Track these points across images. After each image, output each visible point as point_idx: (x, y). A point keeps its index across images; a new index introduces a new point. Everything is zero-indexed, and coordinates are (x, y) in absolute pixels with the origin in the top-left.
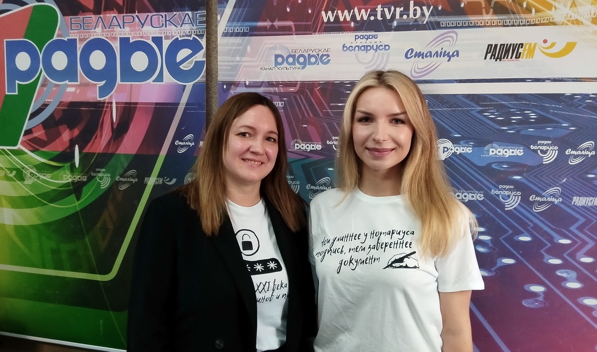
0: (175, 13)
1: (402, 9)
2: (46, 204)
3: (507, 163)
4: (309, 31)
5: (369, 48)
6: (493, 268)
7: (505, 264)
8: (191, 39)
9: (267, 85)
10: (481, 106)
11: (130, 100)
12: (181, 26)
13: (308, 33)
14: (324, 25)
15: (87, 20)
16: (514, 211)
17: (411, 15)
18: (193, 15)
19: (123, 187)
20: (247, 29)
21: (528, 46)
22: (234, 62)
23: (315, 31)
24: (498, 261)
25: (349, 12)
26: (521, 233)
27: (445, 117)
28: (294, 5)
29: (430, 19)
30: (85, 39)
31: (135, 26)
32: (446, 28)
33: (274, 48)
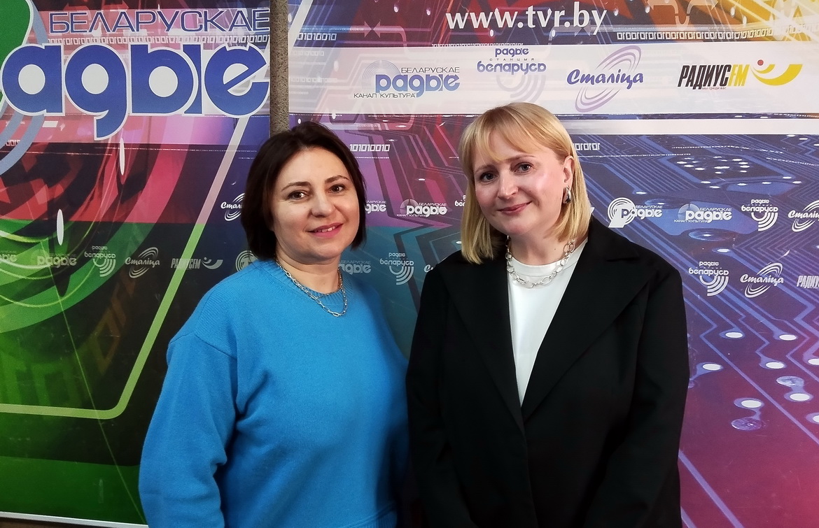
0: (220, 10)
1: (563, 13)
2: (7, 303)
3: (709, 231)
4: (428, 41)
5: (516, 68)
7: (708, 372)
8: (247, 49)
9: (364, 119)
10: (674, 151)
11: (149, 141)
12: (230, 30)
13: (426, 43)
14: (450, 33)
16: (719, 297)
17: (576, 22)
18: (249, 13)
19: (137, 275)
20: (334, 36)
21: (737, 69)
22: (312, 84)
23: (436, 42)
24: (698, 367)
25: (487, 16)
26: (729, 328)
28: (405, 3)
29: (602, 28)
30: (74, 47)
31: (156, 27)
32: (625, 41)
33: (375, 65)
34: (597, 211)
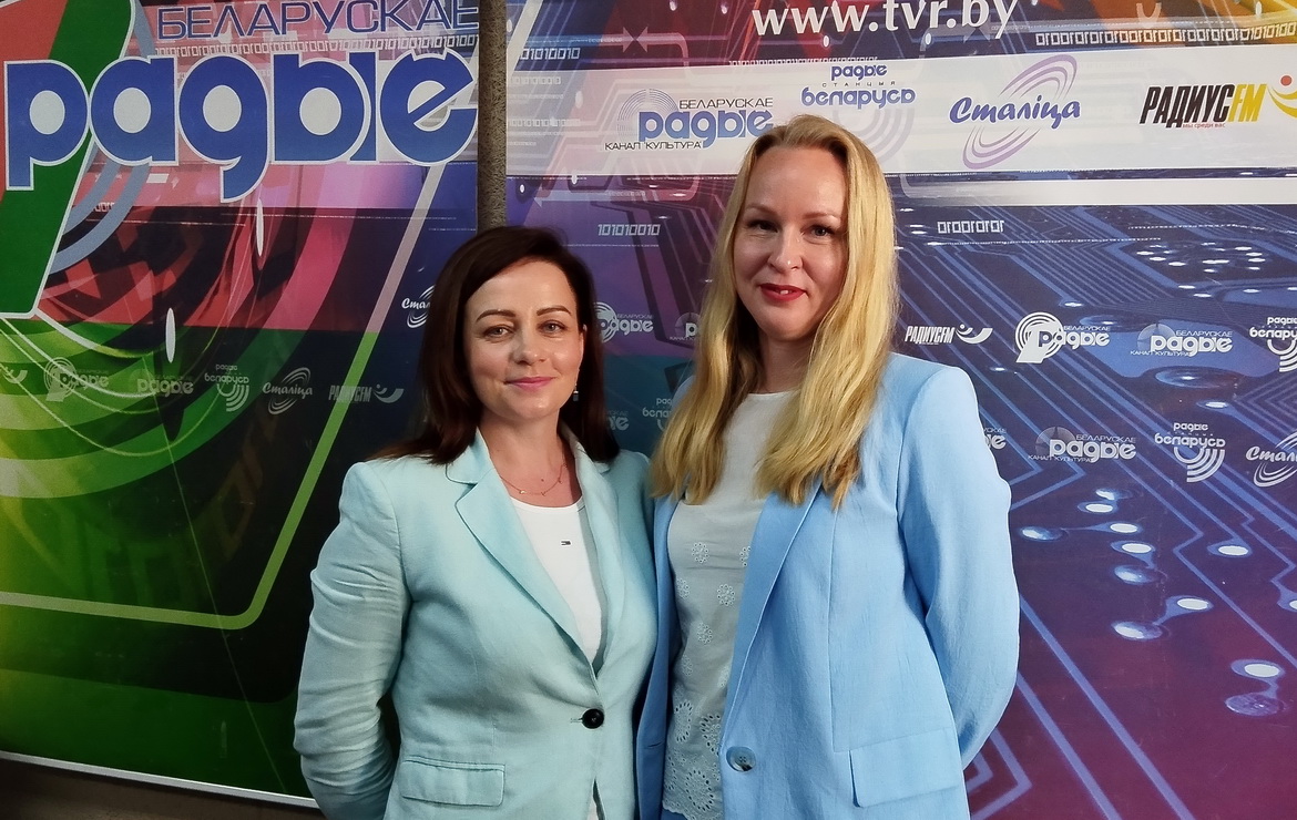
1: (945, 5)
2: (94, 449)
3: (1192, 370)
4: (723, 57)
5: (865, 97)
6: (1155, 620)
7: (1186, 612)
8: (443, 57)
9: (621, 184)
10: (1134, 234)
11: (298, 204)
12: (419, 28)
13: (719, 60)
14: (758, 43)
15: (197, 16)
16: (1207, 484)
17: (967, 19)
19: (280, 409)
20: (576, 52)
21: (1244, 91)
22: (541, 129)
23: (736, 58)
24: (1169, 603)
25: (819, 13)
26: (1224, 538)
27: (1045, 259)
29: (1010, 28)
30: (193, 60)
31: (310, 27)
32: (1050, 48)
33: (638, 97)
34: (997, 334)
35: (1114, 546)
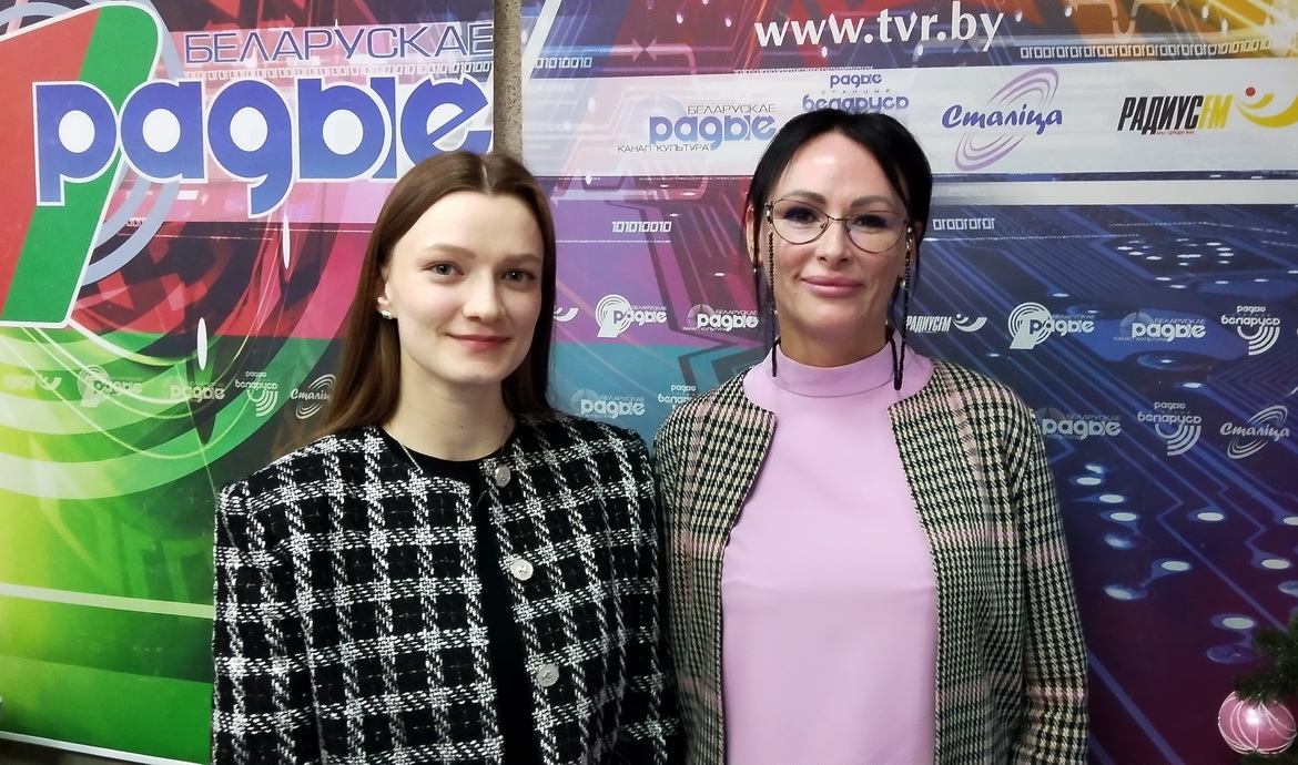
0: (423, 25)
1: (935, 18)
2: (129, 452)
3: (1169, 354)
4: (727, 66)
5: (862, 104)
6: (1142, 582)
7: (1169, 574)
8: (460, 82)
9: (633, 183)
10: (1114, 230)
11: (322, 220)
12: (437, 55)
13: (724, 69)
14: (760, 53)
15: (223, 41)
16: (1186, 457)
17: (956, 33)
18: (464, 30)
19: (306, 414)
20: (588, 61)
21: (1212, 102)
22: (557, 133)
23: (740, 67)
24: (1153, 566)
25: (817, 25)
26: (1203, 507)
27: (1031, 253)
28: (693, 9)
29: (996, 41)
30: (218, 84)
31: (332, 53)
32: (1033, 61)
33: (649, 103)
34: (991, 323)
35: (1103, 515)
